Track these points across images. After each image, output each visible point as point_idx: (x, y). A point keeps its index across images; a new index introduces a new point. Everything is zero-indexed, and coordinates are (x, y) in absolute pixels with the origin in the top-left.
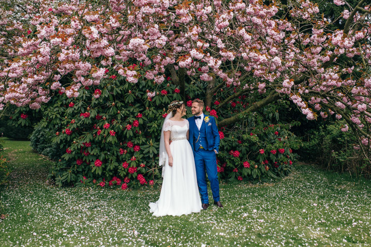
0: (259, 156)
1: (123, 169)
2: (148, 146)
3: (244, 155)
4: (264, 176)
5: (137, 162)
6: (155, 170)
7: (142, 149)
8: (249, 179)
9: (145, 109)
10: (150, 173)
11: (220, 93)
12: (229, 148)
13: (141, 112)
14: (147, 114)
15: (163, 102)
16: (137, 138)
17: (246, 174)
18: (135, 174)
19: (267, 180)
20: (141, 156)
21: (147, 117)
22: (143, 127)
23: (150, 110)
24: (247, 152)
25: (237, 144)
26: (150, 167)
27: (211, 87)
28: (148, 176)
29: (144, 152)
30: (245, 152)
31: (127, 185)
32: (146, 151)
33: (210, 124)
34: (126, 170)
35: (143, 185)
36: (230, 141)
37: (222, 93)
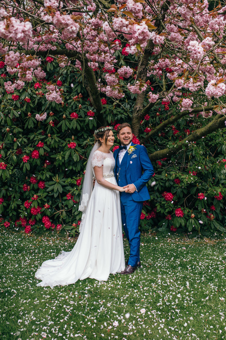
0: (197, 202)
1: (24, 209)
2: (53, 183)
3: (179, 198)
4: (205, 228)
5: (40, 202)
6: (62, 212)
7: (46, 186)
8: (183, 231)
9: (47, 137)
10: (56, 216)
11: (156, 118)
12: (160, 189)
13: (42, 140)
14: (48, 143)
15: (71, 128)
16: (41, 172)
17: (178, 225)
18: (39, 216)
19: (208, 233)
20: (46, 194)
21: (49, 146)
22: (43, 159)
23: (52, 139)
24: (185, 196)
25: (172, 183)
26: (58, 208)
27: (138, 109)
28: (55, 220)
29: (48, 190)
30: (182, 196)
31: (31, 227)
32: (50, 189)
34: (29, 211)
35: (49, 229)
36: (162, 179)
37: (157, 117)
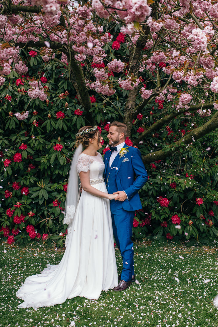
0: (195, 208)
1: (6, 218)
2: (38, 188)
3: (175, 204)
4: (204, 235)
5: (23, 209)
6: (48, 221)
7: (30, 192)
8: (179, 239)
9: (31, 138)
10: (42, 224)
11: (149, 117)
12: (154, 193)
13: (25, 142)
14: (32, 145)
15: (57, 128)
16: (24, 177)
17: (175, 233)
18: (23, 226)
19: (207, 241)
20: (30, 201)
21: (32, 148)
22: (28, 162)
23: (36, 140)
24: (181, 200)
25: (167, 188)
26: (43, 216)
27: (130, 107)
28: (41, 229)
29: (32, 197)
30: (178, 201)
31: (15, 238)
32: (34, 195)
33: (126, 160)
34: (11, 219)
35: (34, 239)
36: (157, 183)
37: (151, 117)
